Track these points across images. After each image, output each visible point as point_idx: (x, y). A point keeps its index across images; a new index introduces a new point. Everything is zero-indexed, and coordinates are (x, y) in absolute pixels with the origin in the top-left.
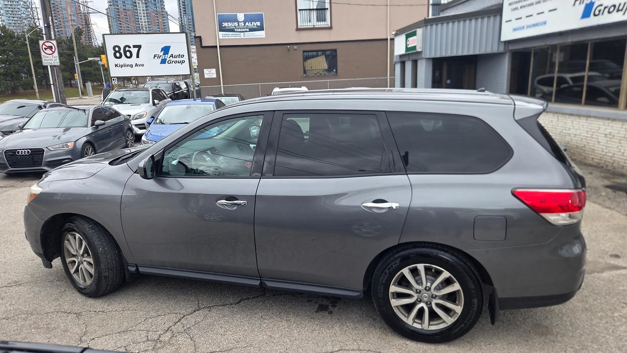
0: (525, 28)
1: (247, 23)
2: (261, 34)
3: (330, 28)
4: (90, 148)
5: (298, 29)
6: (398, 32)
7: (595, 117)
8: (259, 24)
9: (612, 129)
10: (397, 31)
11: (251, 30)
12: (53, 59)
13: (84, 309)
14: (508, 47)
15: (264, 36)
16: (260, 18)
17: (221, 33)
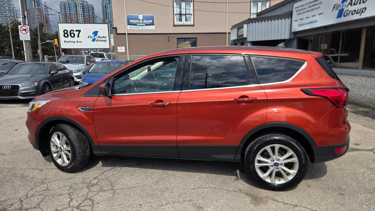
0: (305, 24)
1: (144, 21)
2: (152, 28)
3: (193, 25)
4: (47, 86)
5: (174, 26)
6: (233, 28)
7: (345, 74)
8: (151, 21)
9: (355, 81)
10: (232, 26)
11: (147, 25)
12: (26, 36)
13: (44, 167)
14: (296, 36)
15: (154, 29)
16: (152, 18)
17: (128, 26)
